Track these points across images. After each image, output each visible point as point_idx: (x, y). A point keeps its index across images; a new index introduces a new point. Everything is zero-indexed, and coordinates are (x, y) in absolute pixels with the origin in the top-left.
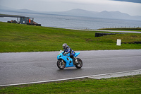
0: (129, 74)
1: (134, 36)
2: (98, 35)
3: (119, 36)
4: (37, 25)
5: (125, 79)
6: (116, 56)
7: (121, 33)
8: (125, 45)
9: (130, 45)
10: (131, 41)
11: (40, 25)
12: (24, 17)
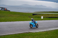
0: (46, 30)
1: (48, 15)
2: (34, 15)
3: (42, 15)
4: (9, 11)
5: (45, 32)
6: (41, 23)
7: (43, 14)
8: (45, 19)
9: (47, 19)
10: (47, 17)
11: (10, 11)
12: (3, 8)
